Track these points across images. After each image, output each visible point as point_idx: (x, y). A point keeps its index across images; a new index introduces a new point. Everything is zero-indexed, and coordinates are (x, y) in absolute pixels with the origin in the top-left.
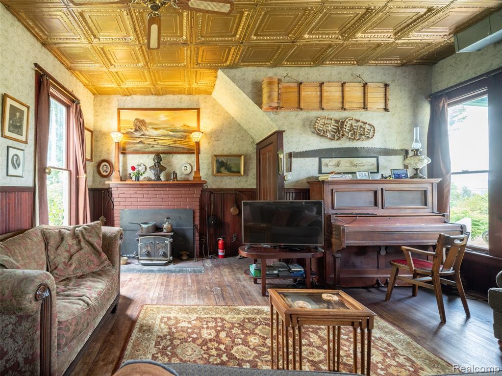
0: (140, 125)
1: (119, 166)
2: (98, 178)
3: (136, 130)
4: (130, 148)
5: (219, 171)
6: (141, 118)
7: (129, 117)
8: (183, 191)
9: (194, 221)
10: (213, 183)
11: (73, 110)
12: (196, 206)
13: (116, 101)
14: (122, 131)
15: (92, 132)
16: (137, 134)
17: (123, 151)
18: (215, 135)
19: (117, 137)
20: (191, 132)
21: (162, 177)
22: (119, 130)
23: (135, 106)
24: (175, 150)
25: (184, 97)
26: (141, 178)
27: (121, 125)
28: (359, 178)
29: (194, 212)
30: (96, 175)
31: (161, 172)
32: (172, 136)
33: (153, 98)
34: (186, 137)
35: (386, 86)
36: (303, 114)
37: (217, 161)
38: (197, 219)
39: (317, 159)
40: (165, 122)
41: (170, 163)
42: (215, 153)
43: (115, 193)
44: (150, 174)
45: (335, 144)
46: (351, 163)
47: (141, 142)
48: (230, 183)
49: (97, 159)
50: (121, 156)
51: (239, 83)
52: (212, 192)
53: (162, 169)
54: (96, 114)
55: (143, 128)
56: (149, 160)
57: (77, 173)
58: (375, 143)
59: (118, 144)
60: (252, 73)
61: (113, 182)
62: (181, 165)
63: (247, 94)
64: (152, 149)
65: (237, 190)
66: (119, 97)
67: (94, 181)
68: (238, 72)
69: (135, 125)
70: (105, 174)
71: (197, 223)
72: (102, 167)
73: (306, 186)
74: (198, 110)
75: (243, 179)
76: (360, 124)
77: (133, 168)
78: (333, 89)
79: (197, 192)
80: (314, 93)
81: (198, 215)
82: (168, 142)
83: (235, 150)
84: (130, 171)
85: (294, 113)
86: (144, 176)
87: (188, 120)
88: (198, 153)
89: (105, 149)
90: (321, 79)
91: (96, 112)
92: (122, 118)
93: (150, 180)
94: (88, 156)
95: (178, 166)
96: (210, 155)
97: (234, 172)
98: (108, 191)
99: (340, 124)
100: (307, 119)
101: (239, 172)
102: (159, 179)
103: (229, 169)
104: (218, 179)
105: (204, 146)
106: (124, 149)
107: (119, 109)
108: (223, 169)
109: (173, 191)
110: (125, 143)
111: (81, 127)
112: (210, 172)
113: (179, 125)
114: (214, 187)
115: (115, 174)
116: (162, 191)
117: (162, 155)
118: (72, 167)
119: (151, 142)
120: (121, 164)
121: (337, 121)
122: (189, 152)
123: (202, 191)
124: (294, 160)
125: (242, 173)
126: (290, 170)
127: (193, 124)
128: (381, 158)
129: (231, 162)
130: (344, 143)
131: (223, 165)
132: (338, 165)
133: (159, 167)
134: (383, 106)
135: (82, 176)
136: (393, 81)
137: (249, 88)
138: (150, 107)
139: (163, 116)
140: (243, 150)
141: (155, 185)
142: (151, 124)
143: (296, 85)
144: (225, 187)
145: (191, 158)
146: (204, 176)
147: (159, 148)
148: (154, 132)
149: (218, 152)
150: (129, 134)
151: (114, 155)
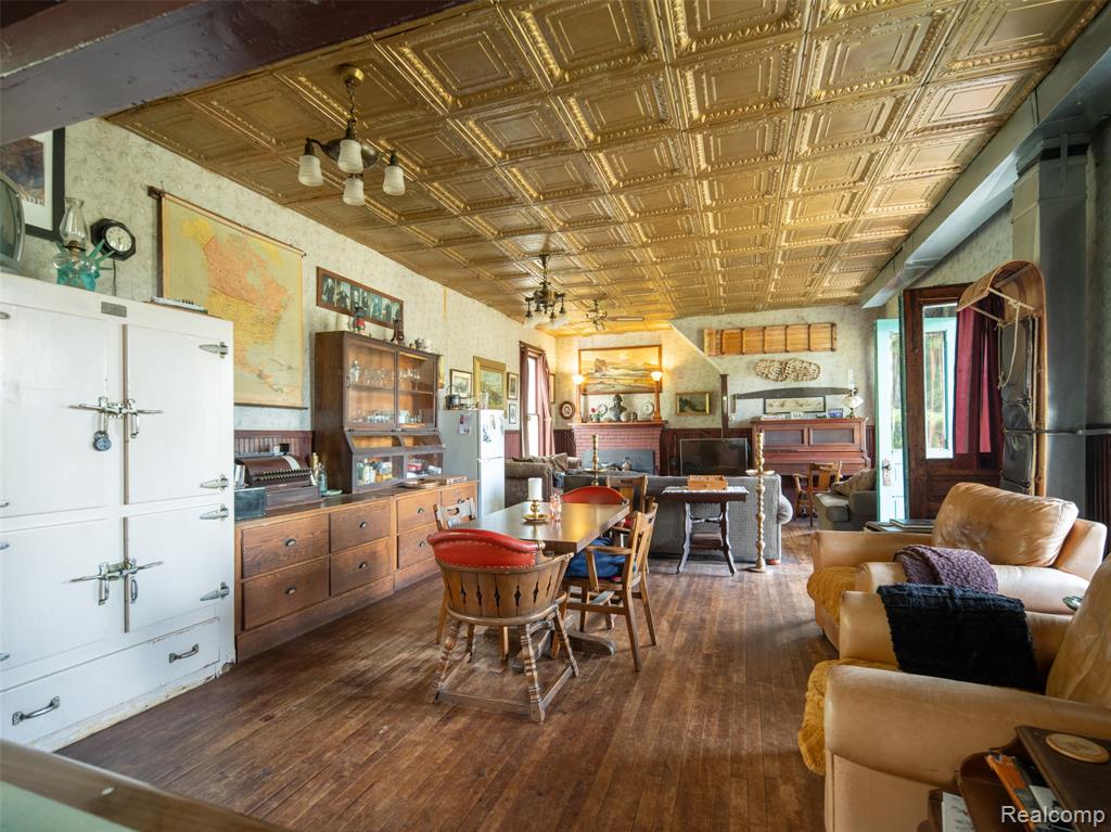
0: (600, 366)
1: (580, 408)
2: (561, 419)
3: (597, 371)
4: (590, 389)
5: (682, 411)
6: (601, 359)
7: (590, 358)
8: (643, 431)
9: (654, 462)
10: (676, 423)
11: (540, 361)
12: (656, 446)
13: (576, 344)
14: (583, 373)
15: (554, 375)
16: (598, 375)
17: (584, 392)
18: (678, 372)
19: (578, 380)
20: (651, 370)
21: (623, 418)
22: (580, 372)
23: (596, 347)
24: (636, 389)
25: (644, 333)
26: (602, 419)
27: (583, 366)
28: (793, 418)
29: (654, 453)
30: (560, 417)
31: (620, 413)
32: (633, 375)
33: (614, 337)
34: (647, 376)
35: (833, 325)
36: (748, 358)
37: (681, 400)
38: (658, 460)
39: (762, 400)
40: (626, 361)
41: (630, 403)
42: (678, 391)
43: (577, 435)
44: (610, 415)
45: (780, 385)
46: (797, 402)
47: (601, 383)
48: (695, 422)
49: (559, 402)
50: (582, 397)
51: (686, 332)
52: (675, 432)
53: (622, 409)
54: (558, 356)
55: (604, 368)
56: (609, 401)
57: (544, 417)
58: (822, 382)
59: (579, 386)
60: (697, 322)
61: (575, 424)
62: (642, 405)
63: (693, 342)
64: (613, 389)
65: (702, 430)
66: (580, 338)
67: (557, 423)
68: (685, 322)
69: (596, 366)
70: (567, 415)
71: (658, 464)
72: (563, 408)
73: (749, 426)
74: (660, 346)
75: (711, 418)
76: (805, 365)
77: (593, 410)
78: (776, 332)
79: (657, 432)
80: (757, 338)
81: (658, 456)
82: (629, 381)
83: (700, 387)
84: (591, 413)
85: (738, 357)
86: (606, 416)
87: (651, 358)
88: (660, 391)
89: (567, 390)
90: (764, 323)
91: (558, 354)
92: (583, 359)
93: (610, 421)
94: (552, 400)
95: (639, 406)
96: (673, 393)
97: (698, 411)
98: (570, 433)
99: (784, 365)
100: (751, 362)
101: (705, 411)
102: (619, 420)
103: (694, 408)
104: (682, 418)
105: (666, 385)
106: (585, 391)
107: (580, 350)
108: (686, 408)
109: (632, 432)
110: (586, 384)
111: (547, 374)
112: (673, 412)
113: (639, 364)
114: (677, 427)
115: (577, 416)
116: (623, 432)
117: (622, 396)
118: (540, 412)
119: (612, 382)
120: (582, 405)
121: (781, 363)
122: (650, 391)
123: (662, 431)
124: (737, 401)
125: (708, 411)
126: (734, 411)
127: (654, 362)
128: (827, 397)
129: (696, 401)
130: (790, 384)
131: (686, 404)
132: (782, 406)
133: (619, 408)
134: (829, 346)
135: (549, 420)
136: (842, 320)
137: (695, 336)
138: (610, 346)
139: (623, 355)
140: (710, 388)
141: (615, 425)
142: (612, 364)
143: (739, 331)
144: (690, 427)
145: (650, 398)
146: (664, 415)
147: (619, 388)
148: (614, 373)
149: (682, 390)
150: (589, 375)
151: (575, 397)
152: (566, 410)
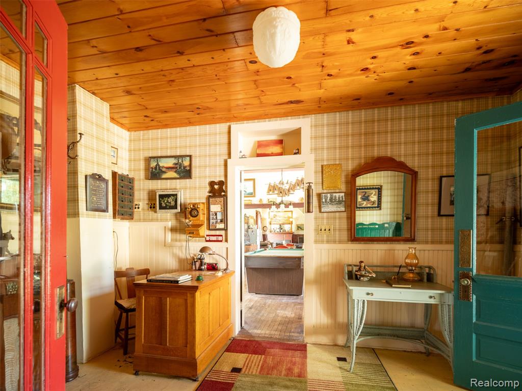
1: (269, 228)
5: (298, 229)
8: (287, 235)
10: (296, 233)
12: (291, 239)
16: (274, 219)
20: (290, 218)
21: (282, 231)
24: (286, 223)
26: (276, 231)
30: (264, 231)
32: (284, 219)
34: (288, 219)
37: (298, 226)
40: (282, 215)
41: (284, 227)
43: (268, 236)
44: (278, 230)
47: (275, 221)
50: (270, 225)
52: (296, 235)
53: (282, 229)
56: (278, 226)
61: (268, 233)
62: (287, 228)
64: (278, 223)
67: (263, 233)
69: (274, 216)
74: (292, 211)
79: (291, 235)
82: (283, 221)
84: (272, 229)
87: (290, 214)
88: (292, 224)
93: (278, 232)
96: (296, 224)
98: (266, 235)
103: (301, 229)
104: (298, 231)
105: (294, 222)
106: (271, 223)
109: (284, 235)
110: (271, 221)
112: (296, 230)
113: (286, 216)
119: (278, 221)
122: (290, 224)
123: (293, 235)
127: (290, 216)
129: (301, 226)
145: (290, 226)
146: (293, 230)
147: (281, 223)
148: (280, 219)
149: (298, 224)
150: (271, 219)
151: (268, 225)
152: (265, 229)
